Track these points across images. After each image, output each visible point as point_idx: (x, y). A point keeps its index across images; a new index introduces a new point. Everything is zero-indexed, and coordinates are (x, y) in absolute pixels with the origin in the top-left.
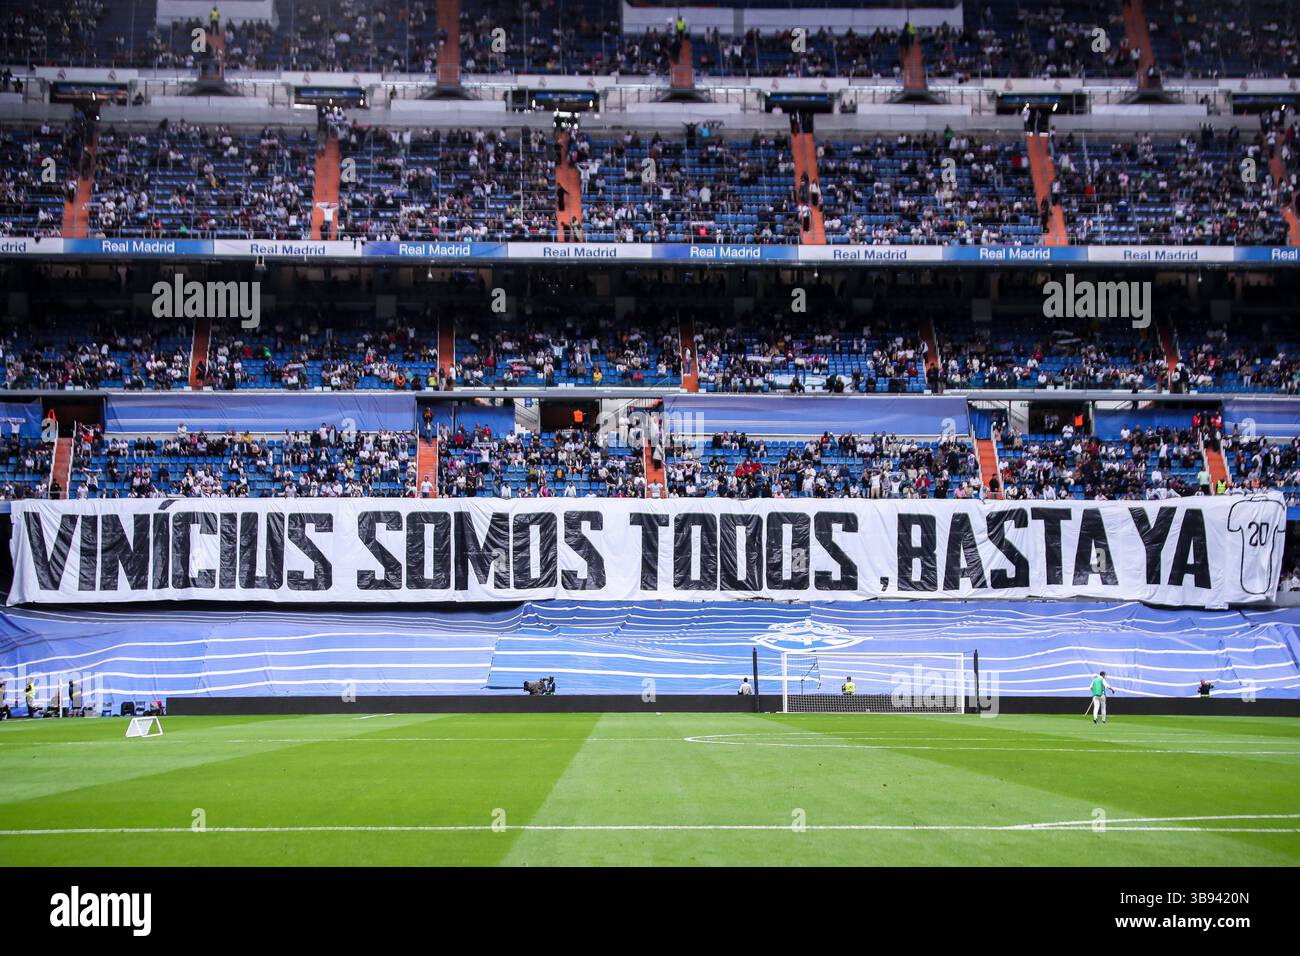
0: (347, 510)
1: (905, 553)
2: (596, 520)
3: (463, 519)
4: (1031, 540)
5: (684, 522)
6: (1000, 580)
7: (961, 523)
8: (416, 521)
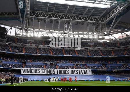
0: (41, 69)
1: (71, 72)
3: (47, 70)
4: (78, 71)
5: (59, 70)
6: (76, 74)
7: (74, 70)
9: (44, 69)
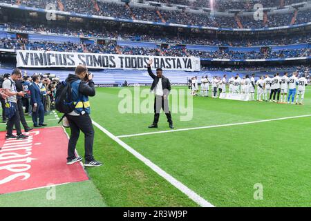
0: (76, 54)
1: (155, 63)
2: (114, 58)
3: (94, 56)
4: (171, 62)
5: (126, 58)
6: (167, 67)
7: (162, 59)
8: (87, 56)
9: (85, 54)
